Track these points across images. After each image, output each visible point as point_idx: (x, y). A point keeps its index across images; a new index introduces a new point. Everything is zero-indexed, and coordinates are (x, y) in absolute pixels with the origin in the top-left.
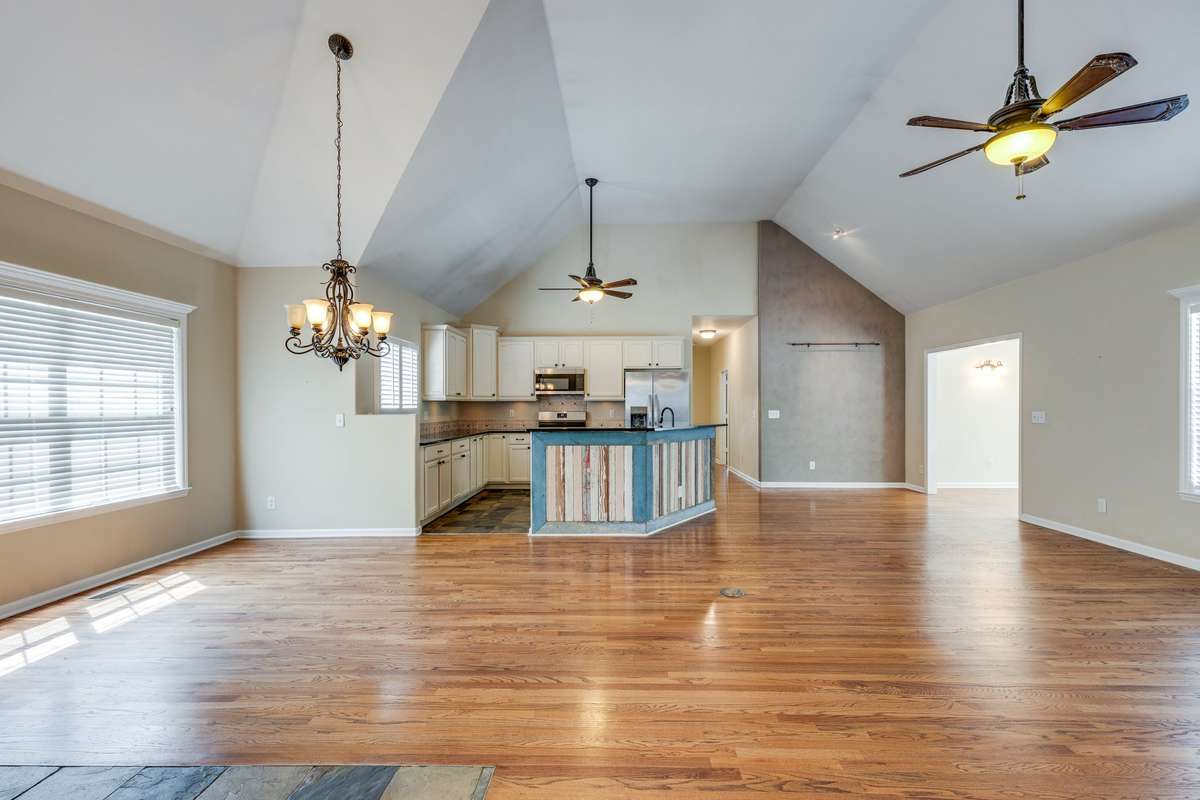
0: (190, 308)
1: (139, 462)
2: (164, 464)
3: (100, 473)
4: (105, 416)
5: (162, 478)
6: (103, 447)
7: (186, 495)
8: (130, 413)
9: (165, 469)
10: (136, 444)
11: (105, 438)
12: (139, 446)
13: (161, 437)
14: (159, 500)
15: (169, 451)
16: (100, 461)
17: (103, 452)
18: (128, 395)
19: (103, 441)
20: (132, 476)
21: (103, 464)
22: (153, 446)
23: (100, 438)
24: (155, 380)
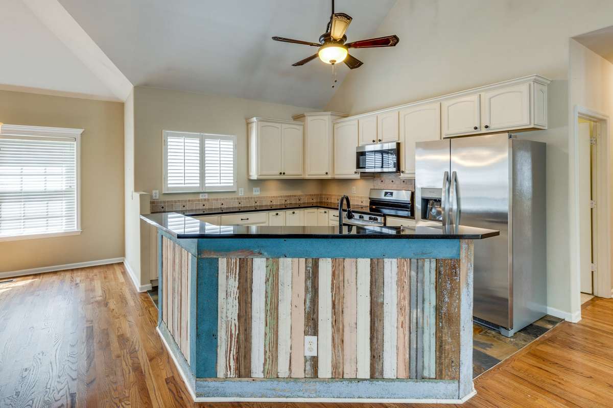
0: (81, 131)
1: (47, 215)
2: (65, 216)
3: (21, 219)
4: (23, 191)
5: (64, 224)
6: (22, 206)
7: (80, 234)
8: (42, 189)
9: (66, 219)
10: (46, 205)
11: (24, 202)
12: (47, 206)
13: (64, 202)
14: (61, 235)
15: (69, 209)
16: (21, 213)
17: (23, 209)
18: (41, 180)
19: (23, 203)
20: (43, 222)
21: (23, 215)
22: (58, 207)
23: (21, 202)
24: (61, 171)
